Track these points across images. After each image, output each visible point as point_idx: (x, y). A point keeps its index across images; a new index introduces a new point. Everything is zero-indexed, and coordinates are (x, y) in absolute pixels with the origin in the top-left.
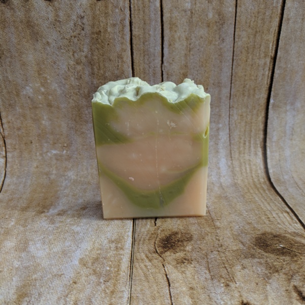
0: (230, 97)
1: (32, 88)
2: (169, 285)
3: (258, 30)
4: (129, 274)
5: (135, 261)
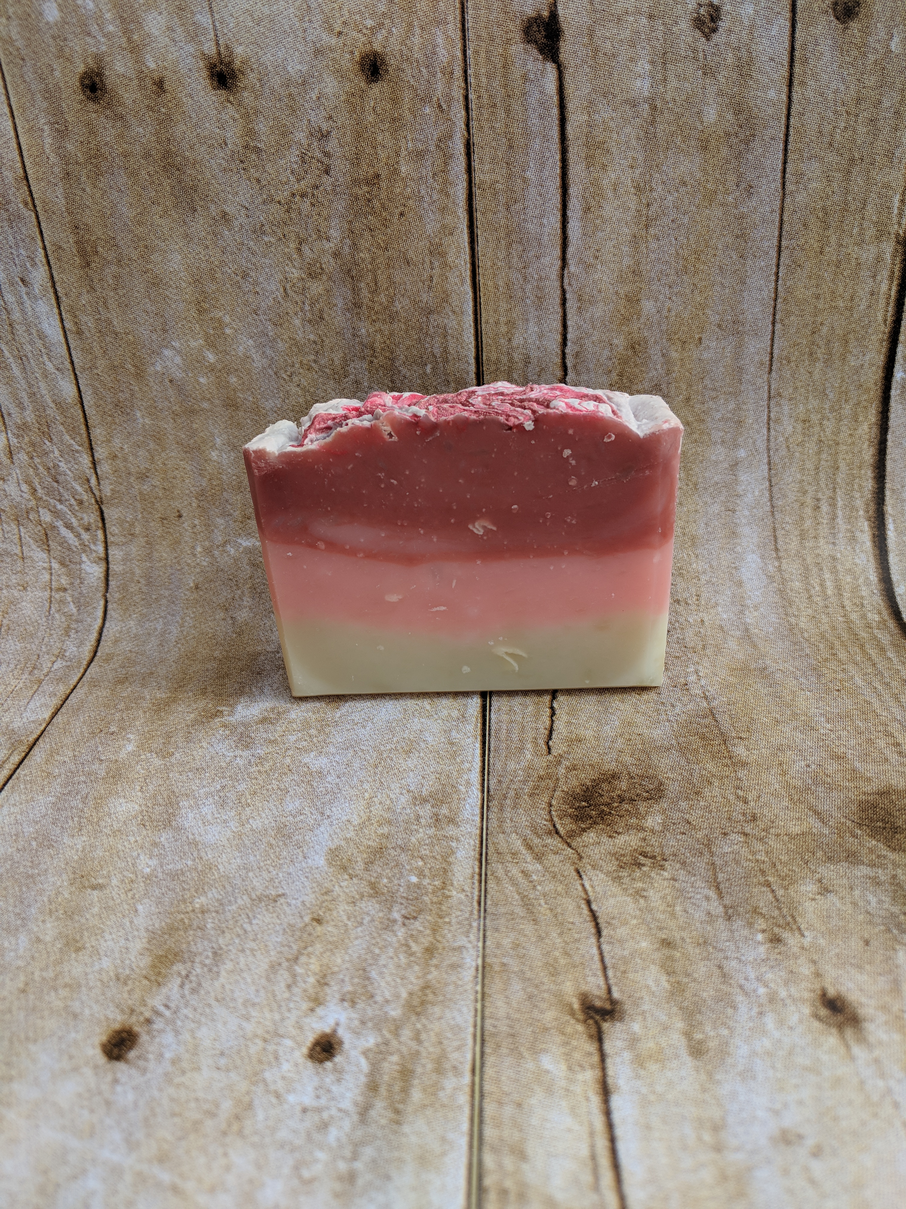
0: (771, 365)
1: (179, 352)
2: (599, 932)
3: (856, 155)
4: (476, 898)
5: (493, 857)
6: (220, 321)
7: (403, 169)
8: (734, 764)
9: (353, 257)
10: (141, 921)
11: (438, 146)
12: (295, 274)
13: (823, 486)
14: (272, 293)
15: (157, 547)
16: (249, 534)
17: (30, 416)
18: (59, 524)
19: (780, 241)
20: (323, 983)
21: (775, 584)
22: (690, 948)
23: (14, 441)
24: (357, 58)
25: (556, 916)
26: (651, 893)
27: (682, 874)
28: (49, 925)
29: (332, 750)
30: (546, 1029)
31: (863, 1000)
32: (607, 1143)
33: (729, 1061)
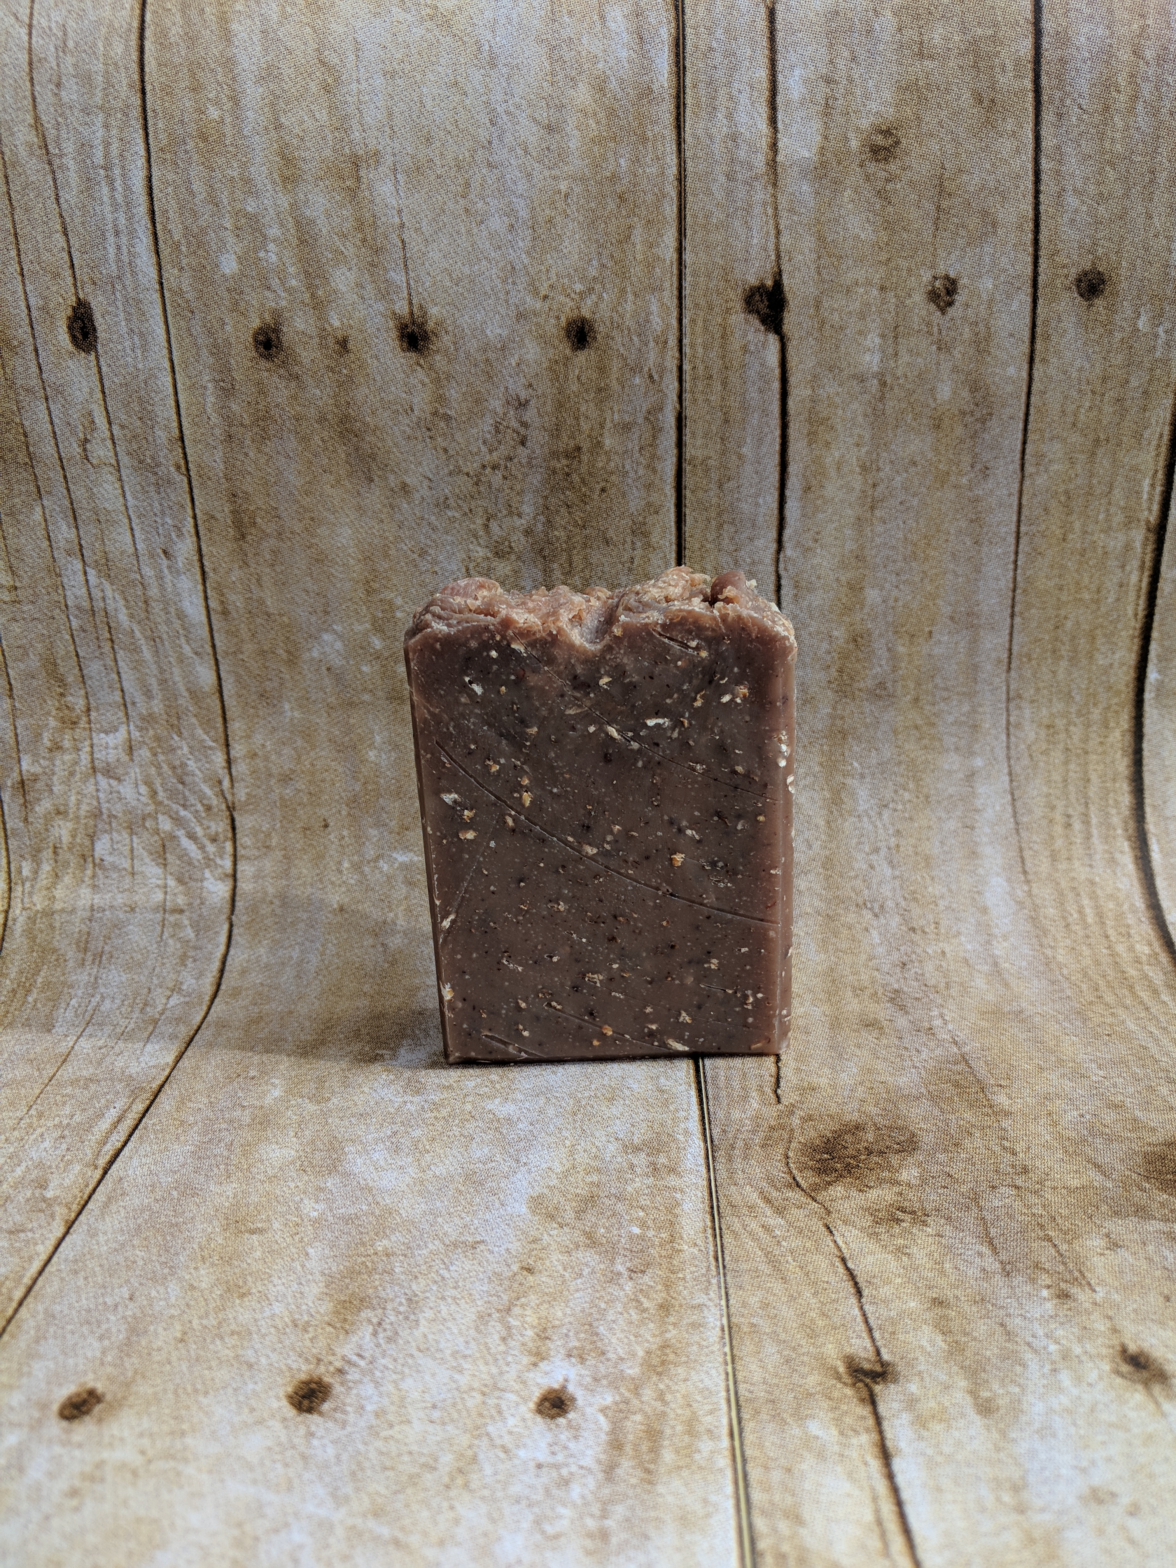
0: (1010, 663)
1: (341, 637)
2: (859, 1292)
3: (1102, 436)
4: (711, 1253)
5: (726, 1210)
6: (390, 603)
7: (607, 442)
9: (546, 534)
10: (314, 1265)
11: (646, 418)
12: (480, 553)
13: (1074, 801)
15: (296, 862)
16: (410, 847)
17: (157, 706)
18: (181, 833)
19: (1018, 526)
21: (1025, 911)
22: (966, 1307)
23: (136, 734)
24: (564, 324)
25: (807, 1274)
26: (914, 1250)
27: (948, 1230)
28: (203, 1272)
29: (520, 1097)
30: (810, 1395)
31: (1170, 1356)
32: (894, 1508)
33: (1024, 1419)
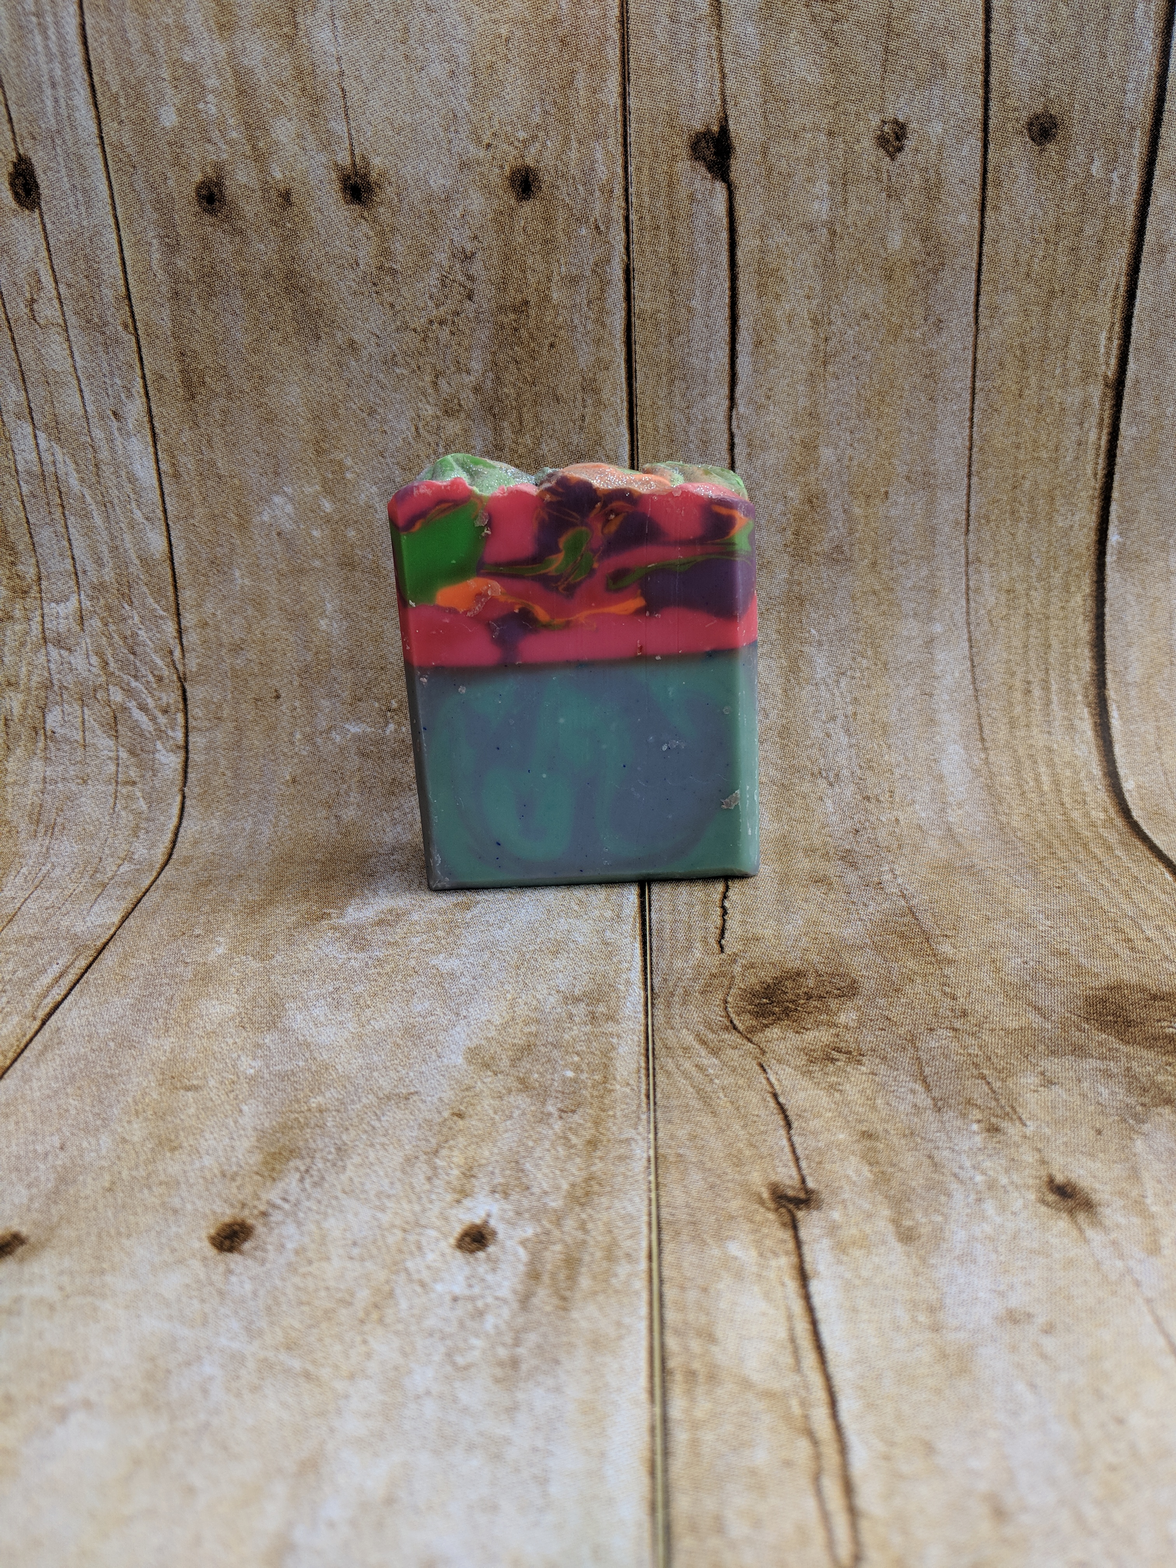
0: (968, 525)
1: (291, 499)
2: (788, 1125)
3: (1057, 288)
4: (643, 1091)
5: (661, 1052)
6: (340, 463)
7: (555, 296)
8: (939, 962)
9: (496, 391)
10: (246, 1121)
11: (594, 271)
12: (429, 411)
13: (1034, 667)
14: (402, 432)
15: (248, 733)
16: (359, 718)
17: (108, 574)
18: (132, 705)
20: (469, 1174)
21: (982, 779)
22: (895, 1140)
23: (87, 604)
24: (507, 174)
25: (738, 1109)
26: (848, 1087)
27: (882, 1069)
28: (136, 1126)
29: (465, 952)
30: (732, 1218)
31: (1097, 1186)
32: (808, 1326)
33: (945, 1246)
